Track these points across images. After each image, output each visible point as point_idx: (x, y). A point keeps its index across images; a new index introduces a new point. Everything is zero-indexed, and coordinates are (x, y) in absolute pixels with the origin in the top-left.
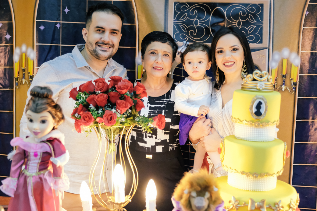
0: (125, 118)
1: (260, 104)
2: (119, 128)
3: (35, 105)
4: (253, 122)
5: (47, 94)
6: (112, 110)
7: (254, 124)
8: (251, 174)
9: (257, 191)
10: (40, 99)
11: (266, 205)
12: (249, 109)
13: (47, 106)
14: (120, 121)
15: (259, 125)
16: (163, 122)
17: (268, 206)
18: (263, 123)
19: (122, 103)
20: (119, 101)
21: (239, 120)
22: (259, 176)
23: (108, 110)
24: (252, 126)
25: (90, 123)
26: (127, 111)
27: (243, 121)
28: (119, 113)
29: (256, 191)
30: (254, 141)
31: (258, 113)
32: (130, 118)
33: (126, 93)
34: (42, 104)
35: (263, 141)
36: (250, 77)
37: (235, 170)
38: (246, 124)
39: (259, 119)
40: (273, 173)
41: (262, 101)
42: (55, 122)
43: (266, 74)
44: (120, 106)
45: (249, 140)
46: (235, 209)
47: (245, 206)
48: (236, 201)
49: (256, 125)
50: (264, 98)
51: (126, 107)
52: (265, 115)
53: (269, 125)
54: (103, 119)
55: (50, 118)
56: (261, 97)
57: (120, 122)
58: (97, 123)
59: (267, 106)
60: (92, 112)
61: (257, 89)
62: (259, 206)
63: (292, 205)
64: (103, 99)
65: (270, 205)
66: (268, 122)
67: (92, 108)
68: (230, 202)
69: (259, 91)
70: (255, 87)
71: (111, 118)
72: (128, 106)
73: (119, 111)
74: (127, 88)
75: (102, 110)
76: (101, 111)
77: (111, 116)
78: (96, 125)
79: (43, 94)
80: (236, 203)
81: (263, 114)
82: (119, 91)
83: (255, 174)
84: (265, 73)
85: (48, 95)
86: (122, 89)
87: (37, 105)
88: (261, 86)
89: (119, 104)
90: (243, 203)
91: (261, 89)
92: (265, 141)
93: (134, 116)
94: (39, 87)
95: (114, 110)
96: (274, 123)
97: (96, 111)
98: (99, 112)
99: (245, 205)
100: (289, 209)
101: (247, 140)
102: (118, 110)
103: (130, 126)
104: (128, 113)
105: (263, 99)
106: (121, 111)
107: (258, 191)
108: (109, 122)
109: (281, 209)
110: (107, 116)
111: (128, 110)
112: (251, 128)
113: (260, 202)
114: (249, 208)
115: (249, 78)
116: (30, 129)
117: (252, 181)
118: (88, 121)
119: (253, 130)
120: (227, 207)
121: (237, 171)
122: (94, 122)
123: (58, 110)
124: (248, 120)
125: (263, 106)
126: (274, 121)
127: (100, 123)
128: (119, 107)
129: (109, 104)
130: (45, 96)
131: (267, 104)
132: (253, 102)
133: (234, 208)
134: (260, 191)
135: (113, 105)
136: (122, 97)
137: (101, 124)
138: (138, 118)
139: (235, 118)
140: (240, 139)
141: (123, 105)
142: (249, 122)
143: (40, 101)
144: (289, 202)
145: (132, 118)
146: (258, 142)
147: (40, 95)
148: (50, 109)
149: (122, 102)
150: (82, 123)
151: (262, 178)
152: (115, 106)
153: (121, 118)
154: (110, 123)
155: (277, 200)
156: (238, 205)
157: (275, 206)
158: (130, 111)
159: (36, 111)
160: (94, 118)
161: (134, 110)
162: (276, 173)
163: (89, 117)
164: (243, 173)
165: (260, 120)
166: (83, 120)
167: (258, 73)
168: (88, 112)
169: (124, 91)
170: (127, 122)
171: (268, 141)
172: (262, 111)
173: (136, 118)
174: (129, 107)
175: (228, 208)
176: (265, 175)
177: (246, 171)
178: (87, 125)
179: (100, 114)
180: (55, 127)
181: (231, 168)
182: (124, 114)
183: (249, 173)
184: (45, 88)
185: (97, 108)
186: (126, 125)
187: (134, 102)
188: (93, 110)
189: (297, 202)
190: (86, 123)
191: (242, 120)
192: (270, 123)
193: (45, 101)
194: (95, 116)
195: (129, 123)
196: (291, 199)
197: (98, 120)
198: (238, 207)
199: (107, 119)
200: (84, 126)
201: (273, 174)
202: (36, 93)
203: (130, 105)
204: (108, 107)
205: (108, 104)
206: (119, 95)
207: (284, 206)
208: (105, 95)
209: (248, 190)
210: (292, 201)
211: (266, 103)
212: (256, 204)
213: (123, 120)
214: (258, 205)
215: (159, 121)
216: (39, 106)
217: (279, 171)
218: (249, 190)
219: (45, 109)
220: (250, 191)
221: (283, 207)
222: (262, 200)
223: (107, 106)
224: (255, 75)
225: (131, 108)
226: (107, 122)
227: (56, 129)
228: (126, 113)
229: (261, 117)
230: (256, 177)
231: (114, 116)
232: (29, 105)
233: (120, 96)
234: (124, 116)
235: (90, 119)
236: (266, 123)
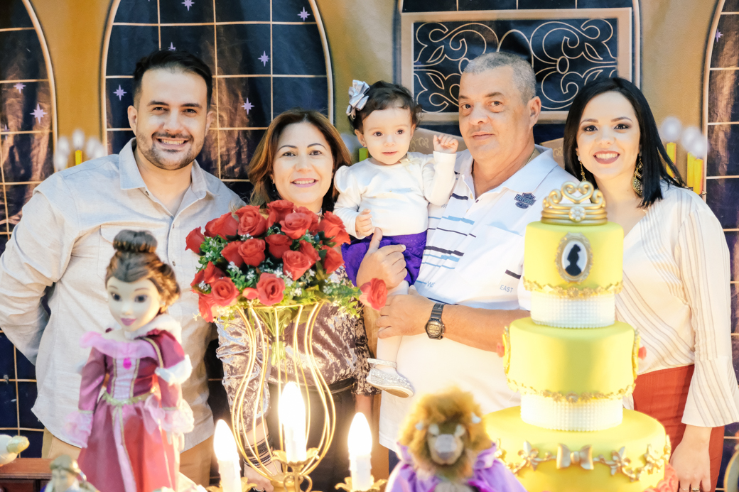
0: (302, 287)
1: (576, 249)
2: (291, 309)
3: (124, 268)
4: (563, 289)
5: (146, 245)
6: (275, 272)
7: (566, 291)
8: (563, 395)
9: (579, 430)
10: (133, 255)
11: (593, 458)
12: (555, 261)
13: (146, 268)
14: (292, 294)
15: (576, 293)
16: (380, 293)
17: (596, 460)
18: (586, 290)
19: (295, 257)
20: (289, 253)
21: (536, 286)
22: (579, 400)
23: (267, 272)
24: (562, 297)
25: (230, 301)
26: (307, 274)
27: (544, 286)
28: (289, 277)
29: (577, 431)
30: (569, 328)
31: (573, 270)
32: (312, 288)
33: (302, 235)
34: (136, 265)
35: (587, 327)
36: (556, 196)
37: (532, 388)
38: (550, 292)
39: (576, 282)
40: (609, 393)
41: (579, 244)
42: (163, 299)
43: (587, 188)
44: (291, 264)
45: (559, 326)
46: (532, 467)
47: (550, 460)
48: (532, 451)
49: (571, 293)
50: (584, 238)
51: (303, 265)
52: (589, 273)
53: (599, 294)
54: (257, 291)
55: (152, 292)
56: (578, 235)
57: (292, 297)
58: (244, 299)
59: (592, 254)
60: (233, 278)
61: (570, 220)
62: (578, 460)
63: (651, 457)
64: (256, 249)
65: (602, 457)
66: (594, 289)
67: (233, 270)
68: (520, 453)
69: (575, 223)
70: (567, 216)
71: (273, 289)
72: (307, 263)
73: (289, 274)
74: (304, 227)
75: (255, 273)
76: (252, 276)
77: (272, 284)
78: (243, 304)
79: (139, 246)
80: (533, 455)
81: (583, 270)
82: (289, 232)
83: (572, 395)
84: (586, 186)
85: (148, 247)
86: (294, 229)
87: (128, 267)
88: (578, 212)
89: (288, 260)
90: (547, 454)
91: (578, 219)
92: (591, 327)
93: (322, 284)
94: (130, 232)
95: (278, 273)
96: (608, 288)
97: (241, 275)
98: (248, 277)
99: (551, 458)
100: (645, 465)
101: (555, 326)
102: (287, 271)
103: (314, 305)
104: (307, 277)
105: (581, 240)
106: (293, 274)
107: (581, 431)
108: (268, 297)
109: (624, 466)
110: (265, 285)
111: (307, 271)
112: (562, 300)
113: (579, 452)
114: (558, 465)
115: (554, 197)
116: (115, 315)
117: (567, 411)
118: (226, 297)
119: (566, 304)
120: (515, 465)
121: (535, 390)
122: (239, 298)
123: (168, 276)
124: (554, 285)
125: (583, 255)
126: (608, 284)
127: (250, 300)
128: (289, 266)
129: (268, 261)
130: (142, 249)
131: (591, 251)
132: (562, 248)
133: (528, 465)
134: (585, 431)
135: (276, 262)
136: (296, 245)
137: (252, 301)
138: (329, 287)
139: (528, 281)
140: (541, 325)
141: (297, 262)
142: (555, 287)
143: (134, 260)
144: (645, 452)
145: (317, 288)
146: (577, 328)
147: (132, 248)
148: (152, 273)
149: (294, 255)
150: (215, 300)
151: (588, 403)
152: (281, 265)
153: (293, 289)
154: (272, 299)
155: (617, 448)
156: (537, 460)
157: (612, 460)
158: (312, 273)
159: (127, 278)
160: (238, 290)
161: (321, 272)
162: (616, 392)
163: (227, 288)
164: (547, 393)
165: (579, 283)
166: (216, 296)
167: (571, 187)
168: (225, 278)
169: (298, 233)
170: (306, 297)
171: (597, 326)
172: (582, 264)
173: (325, 287)
174: (310, 264)
175: (517, 467)
176: (593, 396)
177: (554, 389)
178: (224, 305)
179: (251, 281)
180: (163, 310)
181: (523, 385)
182: (299, 280)
183: (559, 392)
184: (142, 234)
185: (244, 269)
186: (305, 302)
187: (320, 255)
188: (236, 275)
189: (665, 453)
190: (221, 300)
191: (541, 284)
192: (599, 288)
193: (143, 258)
194: (239, 285)
195: (312, 298)
196: (648, 445)
197: (246, 293)
198: (536, 464)
199: (266, 291)
200: (218, 307)
201: (608, 395)
202: (125, 243)
203: (311, 260)
204: (267, 266)
205: (266, 260)
206: (288, 241)
207: (631, 459)
208: (260, 242)
209: (561, 430)
210: (649, 448)
211: (588, 248)
212: (572, 455)
213: (299, 292)
214: (575, 456)
215: (374, 292)
216: (131, 268)
217: (624, 388)
218: (563, 429)
219: (144, 274)
220: (565, 431)
221: (628, 461)
222: (585, 447)
223: (265, 264)
224: (566, 192)
225: (314, 268)
226: (264, 297)
227: (165, 312)
228: (305, 277)
229: (580, 278)
230: (574, 401)
231: (279, 284)
232: (113, 268)
233: (290, 243)
234: (301, 284)
235: (231, 292)
236: (590, 289)
